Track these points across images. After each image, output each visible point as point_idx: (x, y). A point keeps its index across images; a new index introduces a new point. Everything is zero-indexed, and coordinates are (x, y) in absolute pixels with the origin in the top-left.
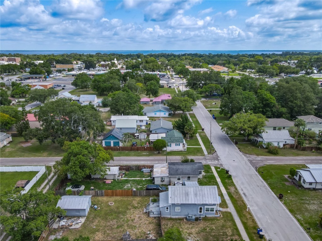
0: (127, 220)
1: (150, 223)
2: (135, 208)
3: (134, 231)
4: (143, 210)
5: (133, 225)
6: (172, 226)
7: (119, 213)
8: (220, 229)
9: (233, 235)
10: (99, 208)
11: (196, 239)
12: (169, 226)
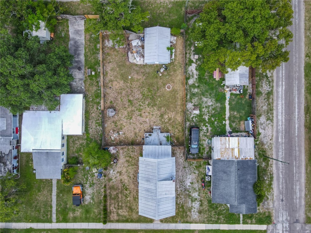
0: (141, 109)
1: (135, 134)
2: (162, 116)
3: (125, 118)
4: (156, 125)
5: (134, 116)
6: (131, 156)
7: (153, 99)
8: (127, 205)
9: (118, 215)
10: (161, 75)
11: (113, 178)
12: (131, 153)
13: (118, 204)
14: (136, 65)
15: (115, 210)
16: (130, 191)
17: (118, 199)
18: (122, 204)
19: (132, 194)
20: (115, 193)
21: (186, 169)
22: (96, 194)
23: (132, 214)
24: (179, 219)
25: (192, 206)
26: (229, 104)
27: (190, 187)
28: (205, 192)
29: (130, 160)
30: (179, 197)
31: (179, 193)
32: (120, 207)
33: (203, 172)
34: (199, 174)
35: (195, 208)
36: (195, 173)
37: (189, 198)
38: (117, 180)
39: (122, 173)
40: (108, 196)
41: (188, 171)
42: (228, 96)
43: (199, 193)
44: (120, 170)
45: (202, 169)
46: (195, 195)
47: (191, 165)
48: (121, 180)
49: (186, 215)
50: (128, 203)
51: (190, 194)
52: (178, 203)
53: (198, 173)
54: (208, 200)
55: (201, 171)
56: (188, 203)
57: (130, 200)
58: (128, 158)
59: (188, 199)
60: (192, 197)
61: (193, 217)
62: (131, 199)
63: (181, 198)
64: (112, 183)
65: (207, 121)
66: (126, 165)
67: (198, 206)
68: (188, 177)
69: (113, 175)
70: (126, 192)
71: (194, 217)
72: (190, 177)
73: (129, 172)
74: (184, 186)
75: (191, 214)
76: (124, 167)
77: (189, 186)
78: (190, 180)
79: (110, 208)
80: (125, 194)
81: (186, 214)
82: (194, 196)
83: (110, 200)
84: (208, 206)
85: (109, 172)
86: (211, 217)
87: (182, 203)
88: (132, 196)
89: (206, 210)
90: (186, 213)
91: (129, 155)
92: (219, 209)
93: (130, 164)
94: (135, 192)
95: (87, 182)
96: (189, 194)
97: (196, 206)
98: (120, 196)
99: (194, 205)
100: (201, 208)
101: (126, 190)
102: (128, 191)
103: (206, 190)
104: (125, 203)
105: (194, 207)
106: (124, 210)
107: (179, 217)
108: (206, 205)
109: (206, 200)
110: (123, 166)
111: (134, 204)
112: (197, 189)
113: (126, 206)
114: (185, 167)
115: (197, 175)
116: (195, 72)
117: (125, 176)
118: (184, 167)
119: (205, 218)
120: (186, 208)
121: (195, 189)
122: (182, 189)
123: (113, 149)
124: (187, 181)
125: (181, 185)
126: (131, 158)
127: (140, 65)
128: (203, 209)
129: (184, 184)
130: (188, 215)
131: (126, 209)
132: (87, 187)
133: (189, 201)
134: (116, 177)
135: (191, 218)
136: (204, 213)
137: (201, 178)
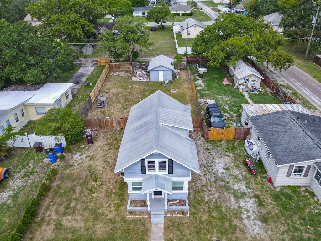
3: (117, 109)
6: (116, 139)
8: (88, 206)
9: (58, 227)
10: (165, 85)
11: (76, 164)
12: (117, 136)
13: (69, 204)
14: (139, 82)
15: (54, 216)
16: (103, 182)
17: (71, 195)
18: (77, 203)
19: (104, 187)
20: (70, 185)
21: (211, 151)
22: (27, 188)
23: (94, 225)
24: (215, 235)
25: (239, 207)
26: (250, 99)
27: (225, 175)
28: (259, 182)
29: (114, 143)
30: (205, 189)
31: (204, 183)
32: (69, 210)
33: (242, 154)
34: (237, 158)
35: (248, 211)
36: (228, 156)
37: (229, 193)
38: (81, 167)
39: (96, 157)
40: (52, 191)
41: (214, 154)
42: (246, 94)
43: (247, 183)
44: (92, 154)
45: (239, 151)
46: (241, 187)
47: (218, 147)
48: (90, 166)
49: (230, 226)
50: (91, 201)
51: (228, 185)
52: (206, 200)
53: (234, 156)
54: (272, 196)
55: (238, 153)
56: (229, 200)
57: (98, 197)
58: (111, 141)
59: (226, 194)
60: (234, 190)
61: (251, 231)
62: (99, 195)
63: (210, 191)
64: (71, 170)
65: (228, 109)
66: (106, 148)
67: (255, 206)
68: (217, 161)
69: (77, 160)
70: (94, 183)
71: (253, 230)
72: (220, 161)
73: (108, 156)
74: (213, 173)
75: (244, 225)
76: (101, 151)
77: (222, 173)
78: (222, 165)
79: (45, 212)
80: (90, 187)
81: (230, 224)
82: (237, 188)
83: (53, 198)
84: (277, 206)
85: (72, 157)
86: (296, 229)
87: (214, 200)
88: (104, 189)
89: (276, 214)
90: (230, 221)
91: (114, 138)
92: (308, 211)
93: (113, 147)
94: (112, 183)
95: (22, 170)
96: (225, 186)
97: (249, 206)
98: (78, 190)
99: (244, 205)
100: (264, 211)
101: (95, 181)
102: (98, 183)
103: (260, 178)
104: (84, 202)
105: (246, 208)
106: (76, 217)
107: (215, 231)
108: (271, 204)
109: (268, 195)
110: (99, 149)
111: (106, 205)
112: (241, 177)
113: (85, 209)
114: (208, 149)
115: (234, 159)
116: (202, 84)
117: (99, 160)
118: (206, 149)
119: (283, 232)
120: (227, 211)
121: (236, 177)
122: (210, 177)
123: (91, 131)
124: (217, 167)
125: (206, 172)
126: (117, 141)
127: (143, 82)
128: (269, 213)
129: (212, 170)
130: (236, 227)
131: (82, 215)
132: (16, 177)
133: (229, 198)
134: (82, 163)
135: (244, 233)
136: (276, 222)
137: (242, 162)
